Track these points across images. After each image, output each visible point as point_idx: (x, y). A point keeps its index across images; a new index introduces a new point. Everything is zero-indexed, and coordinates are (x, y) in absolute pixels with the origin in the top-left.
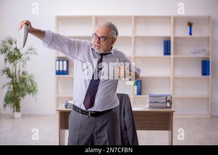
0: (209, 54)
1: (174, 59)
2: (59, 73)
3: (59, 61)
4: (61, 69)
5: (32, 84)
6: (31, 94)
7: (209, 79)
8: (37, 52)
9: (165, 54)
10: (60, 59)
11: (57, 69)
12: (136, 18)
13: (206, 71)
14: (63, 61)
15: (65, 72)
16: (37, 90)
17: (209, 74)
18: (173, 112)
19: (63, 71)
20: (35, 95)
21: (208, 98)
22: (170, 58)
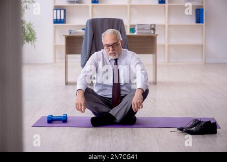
1: (169, 6)
2: (56, 21)
3: (57, 10)
4: (58, 18)
5: (31, 32)
6: (30, 42)
7: (202, 26)
9: (160, 2)
10: (57, 8)
11: (55, 18)
13: (199, 19)
14: (60, 10)
15: (62, 21)
16: (35, 38)
17: (202, 22)
18: (156, 35)
19: (60, 19)
20: (33, 43)
21: (202, 46)
22: (165, 6)
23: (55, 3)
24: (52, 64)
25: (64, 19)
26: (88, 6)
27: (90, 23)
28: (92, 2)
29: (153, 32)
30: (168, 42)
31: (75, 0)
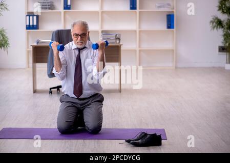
0: (173, 9)
1: (140, 12)
2: (29, 27)
3: (29, 16)
4: (31, 24)
5: (3, 38)
6: (3, 48)
7: (173, 31)
9: (131, 8)
10: (30, 14)
11: (28, 24)
13: (170, 24)
14: (33, 16)
15: (35, 27)
16: (8, 44)
17: (173, 28)
18: (121, 45)
19: (33, 25)
20: (6, 48)
21: (173, 50)
22: (136, 12)
23: (28, 10)
24: (25, 69)
25: (36, 25)
26: (60, 12)
27: (56, 34)
28: (65, 8)
29: (118, 42)
30: (140, 47)
31: (47, 7)
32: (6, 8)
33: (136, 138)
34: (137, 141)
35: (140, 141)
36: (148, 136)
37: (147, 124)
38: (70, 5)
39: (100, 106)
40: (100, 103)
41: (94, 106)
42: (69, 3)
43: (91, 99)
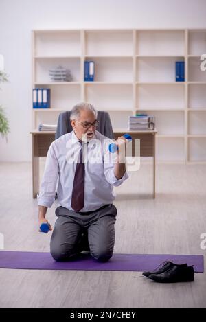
1: (189, 85)
2: (37, 106)
3: (37, 90)
4: (40, 101)
5: (2, 120)
8: (7, 78)
9: (177, 80)
10: (38, 88)
11: (35, 101)
12: (139, 32)
14: (42, 90)
15: (45, 105)
16: (8, 128)
18: (155, 133)
19: (42, 103)
20: (5, 134)
22: (184, 86)
23: (35, 81)
25: (46, 103)
26: (79, 86)
27: (64, 117)
28: (86, 80)
29: (151, 128)
30: (189, 133)
31: (62, 77)
32: (6, 80)
33: (158, 270)
34: (159, 275)
35: (163, 275)
36: (175, 267)
37: (181, 248)
38: (93, 76)
39: (112, 222)
40: (112, 218)
41: (103, 222)
42: (91, 72)
43: (99, 213)
